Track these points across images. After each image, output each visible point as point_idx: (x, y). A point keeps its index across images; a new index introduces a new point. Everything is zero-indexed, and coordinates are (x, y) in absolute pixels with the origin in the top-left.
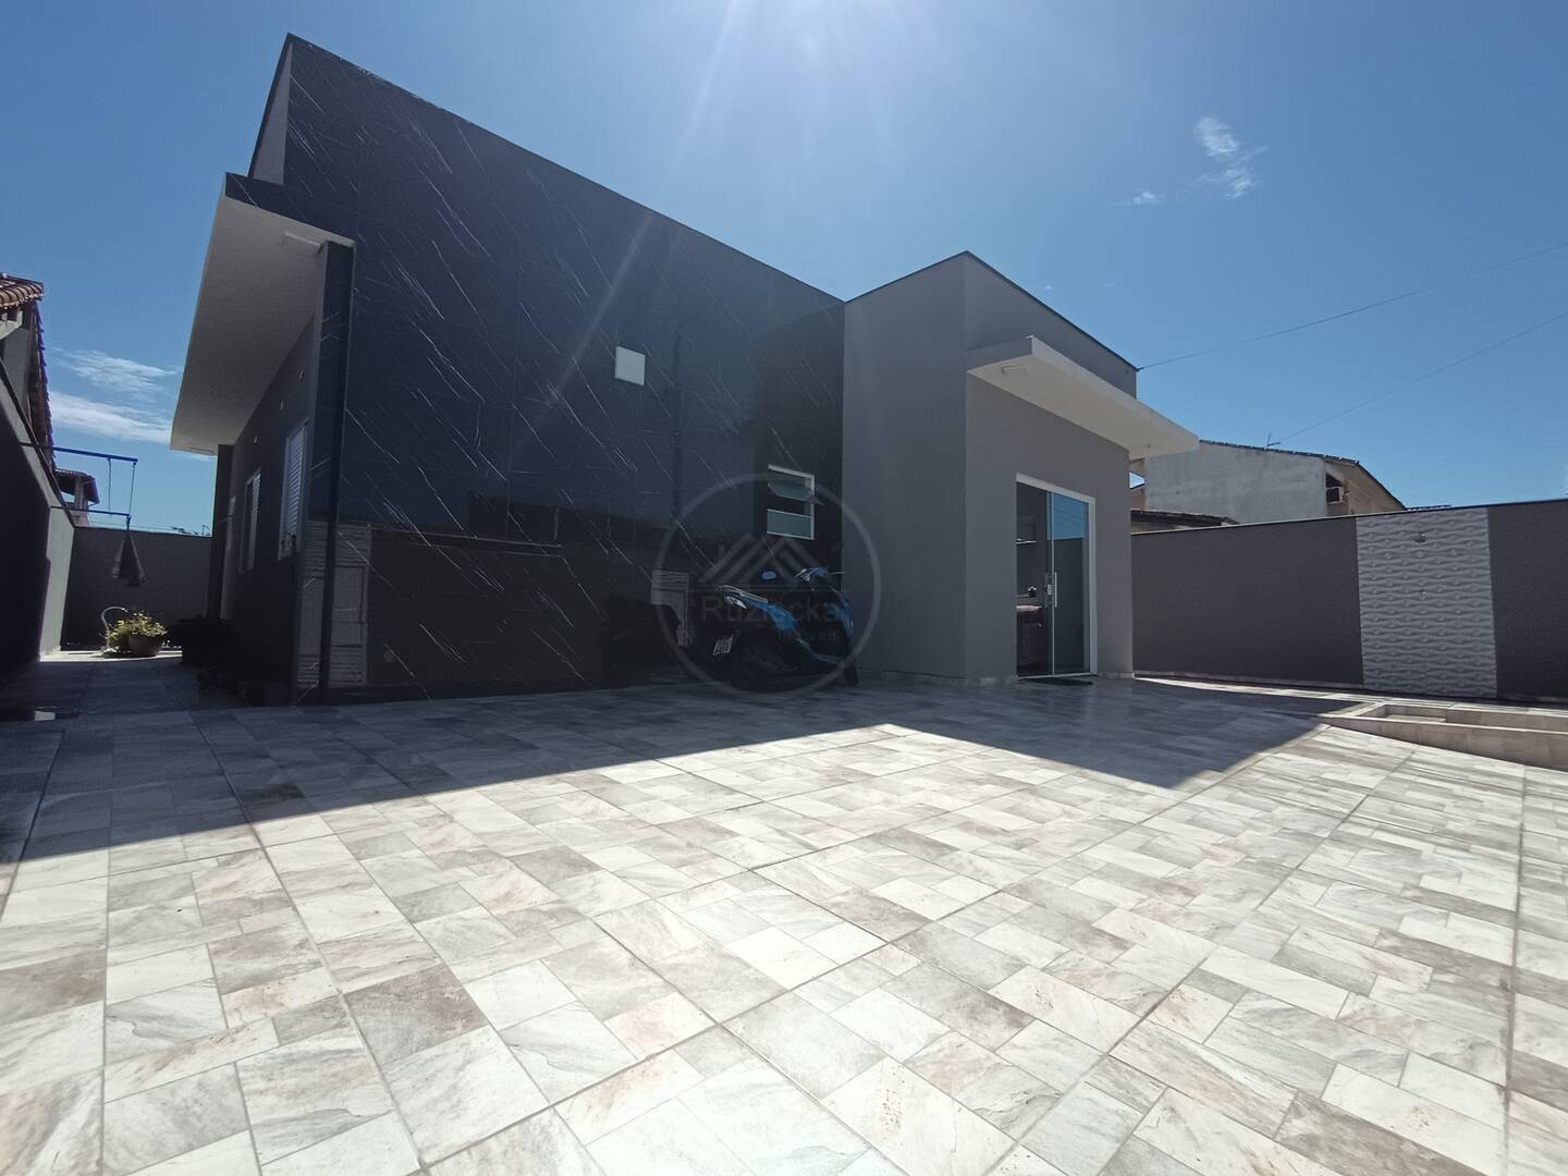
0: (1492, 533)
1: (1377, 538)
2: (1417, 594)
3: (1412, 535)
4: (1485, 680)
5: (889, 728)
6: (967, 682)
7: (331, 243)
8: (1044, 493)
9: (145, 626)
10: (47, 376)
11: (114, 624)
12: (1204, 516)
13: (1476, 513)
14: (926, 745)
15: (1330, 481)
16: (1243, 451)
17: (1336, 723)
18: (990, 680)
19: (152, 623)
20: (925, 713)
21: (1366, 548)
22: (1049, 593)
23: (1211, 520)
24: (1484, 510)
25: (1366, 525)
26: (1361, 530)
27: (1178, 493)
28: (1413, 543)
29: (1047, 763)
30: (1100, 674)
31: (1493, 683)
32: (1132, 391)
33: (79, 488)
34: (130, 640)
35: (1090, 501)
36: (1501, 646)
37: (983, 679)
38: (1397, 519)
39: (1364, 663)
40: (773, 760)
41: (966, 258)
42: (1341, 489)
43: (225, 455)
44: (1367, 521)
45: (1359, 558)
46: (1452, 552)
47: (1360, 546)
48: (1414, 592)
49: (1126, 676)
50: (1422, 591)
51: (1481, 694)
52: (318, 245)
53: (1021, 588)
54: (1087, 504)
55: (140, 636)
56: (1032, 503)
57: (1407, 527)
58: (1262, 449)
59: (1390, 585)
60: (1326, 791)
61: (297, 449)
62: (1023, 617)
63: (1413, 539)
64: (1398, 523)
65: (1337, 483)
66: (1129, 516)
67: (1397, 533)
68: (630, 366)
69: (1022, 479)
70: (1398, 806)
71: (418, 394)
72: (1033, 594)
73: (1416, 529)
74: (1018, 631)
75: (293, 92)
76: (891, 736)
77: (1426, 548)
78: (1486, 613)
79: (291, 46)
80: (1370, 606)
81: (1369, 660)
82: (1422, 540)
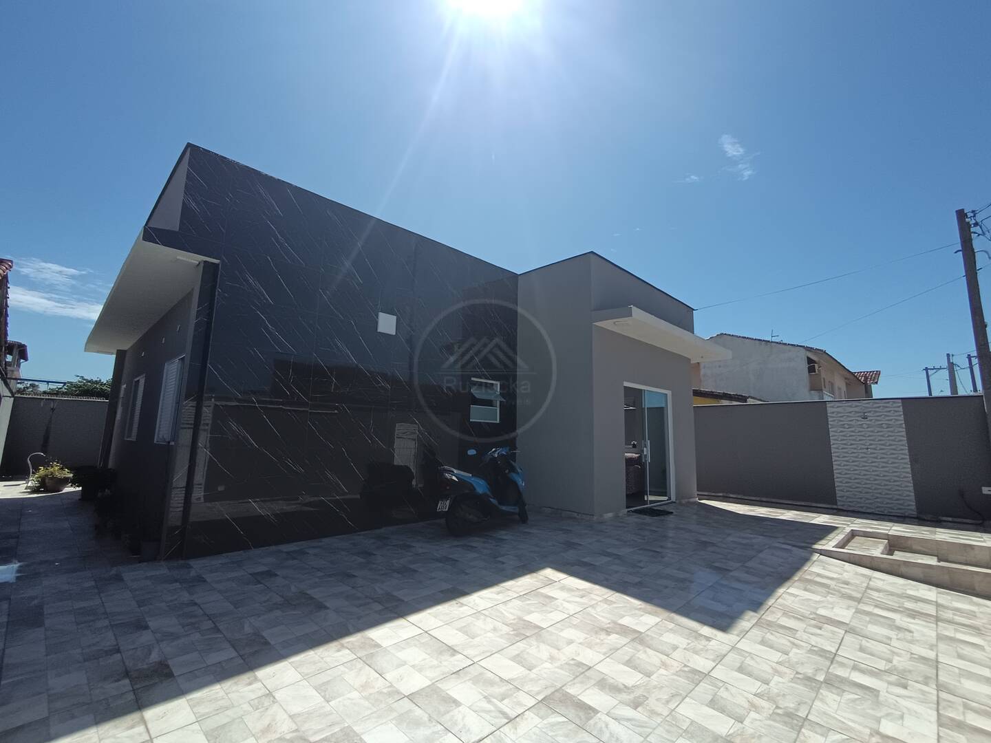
0: (905, 414)
1: (840, 415)
2: (865, 451)
3: (859, 414)
4: (909, 505)
5: (549, 573)
6: (595, 518)
7: (205, 262)
8: (640, 391)
9: (56, 470)
10: (9, 313)
11: (36, 469)
12: (736, 395)
13: (894, 402)
14: (572, 590)
15: (810, 361)
16: (757, 342)
17: (823, 552)
18: (610, 515)
19: (62, 469)
20: (571, 555)
21: (834, 421)
22: (645, 453)
23: (740, 397)
24: (900, 401)
25: (833, 407)
26: (829, 410)
27: (720, 367)
28: (860, 419)
29: (649, 607)
30: (677, 502)
31: (914, 507)
32: (691, 329)
33: (15, 351)
34: (47, 481)
35: (669, 393)
36: (915, 485)
37: (605, 515)
38: (850, 404)
39: (837, 492)
40: (478, 614)
41: (591, 255)
42: (816, 366)
43: (121, 356)
44: (832, 404)
45: (830, 427)
46: (884, 425)
47: (830, 419)
48: (863, 449)
49: (692, 500)
50: (867, 449)
51: (907, 514)
52: (198, 263)
53: (628, 443)
54: (666, 394)
55: (53, 478)
56: (634, 396)
57: (857, 409)
58: (769, 341)
59: (849, 444)
60: (820, 628)
61: (172, 373)
62: (629, 462)
63: (860, 416)
64: (851, 406)
65: (814, 362)
66: (692, 394)
67: (850, 412)
68: (387, 324)
69: (627, 384)
70: (864, 643)
71: (254, 350)
72: (634, 446)
73: (861, 411)
74: (626, 472)
75: (189, 176)
76: (551, 582)
77: (868, 422)
78: (905, 463)
79: (189, 149)
80: (838, 457)
81: (839, 490)
82: (865, 418)
